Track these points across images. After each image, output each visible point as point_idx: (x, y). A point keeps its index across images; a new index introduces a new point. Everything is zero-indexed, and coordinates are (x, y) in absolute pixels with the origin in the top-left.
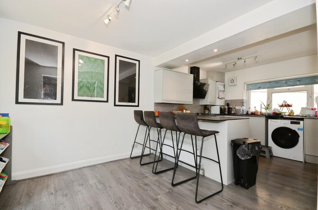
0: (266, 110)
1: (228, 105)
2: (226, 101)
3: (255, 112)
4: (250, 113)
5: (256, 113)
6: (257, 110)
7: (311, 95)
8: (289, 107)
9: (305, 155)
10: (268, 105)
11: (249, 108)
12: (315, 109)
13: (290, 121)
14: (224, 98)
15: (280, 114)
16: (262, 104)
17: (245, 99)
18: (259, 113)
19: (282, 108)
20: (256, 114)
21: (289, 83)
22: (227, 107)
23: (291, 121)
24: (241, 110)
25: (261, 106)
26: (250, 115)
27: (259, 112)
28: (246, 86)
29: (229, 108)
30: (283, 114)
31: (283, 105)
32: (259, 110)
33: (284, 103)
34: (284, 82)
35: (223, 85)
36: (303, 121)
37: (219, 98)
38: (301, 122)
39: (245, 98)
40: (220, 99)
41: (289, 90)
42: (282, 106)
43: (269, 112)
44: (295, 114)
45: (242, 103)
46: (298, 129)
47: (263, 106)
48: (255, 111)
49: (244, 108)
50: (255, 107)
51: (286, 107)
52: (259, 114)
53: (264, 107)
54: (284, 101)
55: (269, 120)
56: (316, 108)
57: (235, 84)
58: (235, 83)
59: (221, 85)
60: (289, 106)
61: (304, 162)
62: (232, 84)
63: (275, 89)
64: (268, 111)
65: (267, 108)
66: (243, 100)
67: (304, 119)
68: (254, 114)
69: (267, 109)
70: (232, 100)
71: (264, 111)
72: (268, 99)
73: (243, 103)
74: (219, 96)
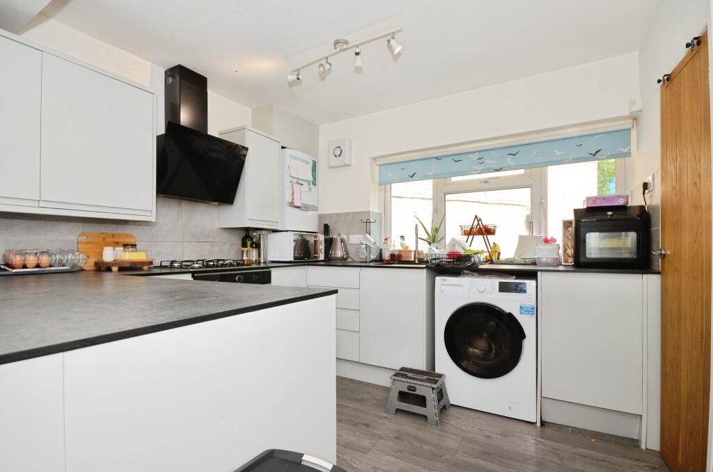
0: (430, 244)
1: (326, 229)
2: (321, 217)
3: (400, 251)
4: (386, 256)
5: (403, 254)
6: (407, 245)
7: (542, 198)
8: (489, 236)
9: (542, 399)
10: (437, 230)
11: (386, 239)
12: (553, 240)
13: (495, 282)
14: (315, 208)
15: (468, 257)
16: (420, 228)
17: (377, 211)
18: (413, 253)
19: (471, 237)
20: (403, 259)
21: (488, 161)
22: (321, 238)
23: (500, 283)
24: (364, 246)
25: (417, 235)
26: (388, 262)
27: (411, 251)
28: (377, 169)
29: (329, 243)
30: (475, 259)
31: (472, 229)
32: (412, 248)
33: (476, 223)
34: (475, 157)
35: (308, 163)
36: (533, 283)
37: (292, 204)
38: (530, 284)
39: (374, 208)
40: (298, 207)
41: (486, 186)
42: (470, 233)
43: (437, 251)
44: (503, 257)
45: (365, 223)
46: (521, 307)
47: (422, 234)
48: (401, 248)
49: (373, 239)
50: (402, 237)
51: (481, 237)
52: (413, 259)
53: (425, 237)
54: (476, 217)
55: (438, 279)
56: (555, 237)
57: (347, 162)
58: (345, 158)
59: (302, 160)
60: (487, 231)
61: (539, 424)
62: (338, 161)
63: (454, 179)
64: (434, 249)
65: (432, 240)
66: (369, 212)
67: (539, 273)
68: (397, 260)
69: (434, 241)
70: (338, 215)
71: (424, 248)
72: (435, 210)
73: (368, 222)
74: (293, 199)
